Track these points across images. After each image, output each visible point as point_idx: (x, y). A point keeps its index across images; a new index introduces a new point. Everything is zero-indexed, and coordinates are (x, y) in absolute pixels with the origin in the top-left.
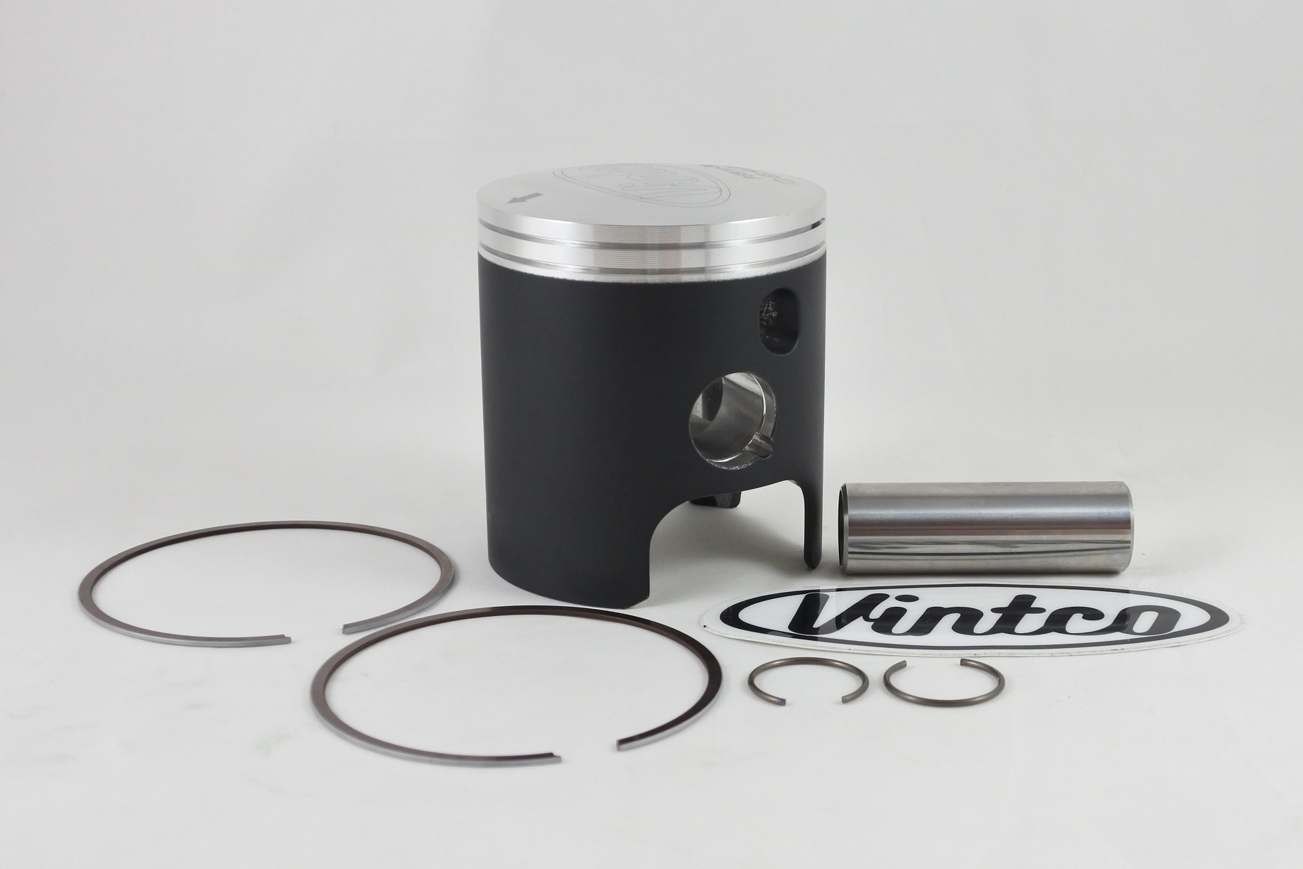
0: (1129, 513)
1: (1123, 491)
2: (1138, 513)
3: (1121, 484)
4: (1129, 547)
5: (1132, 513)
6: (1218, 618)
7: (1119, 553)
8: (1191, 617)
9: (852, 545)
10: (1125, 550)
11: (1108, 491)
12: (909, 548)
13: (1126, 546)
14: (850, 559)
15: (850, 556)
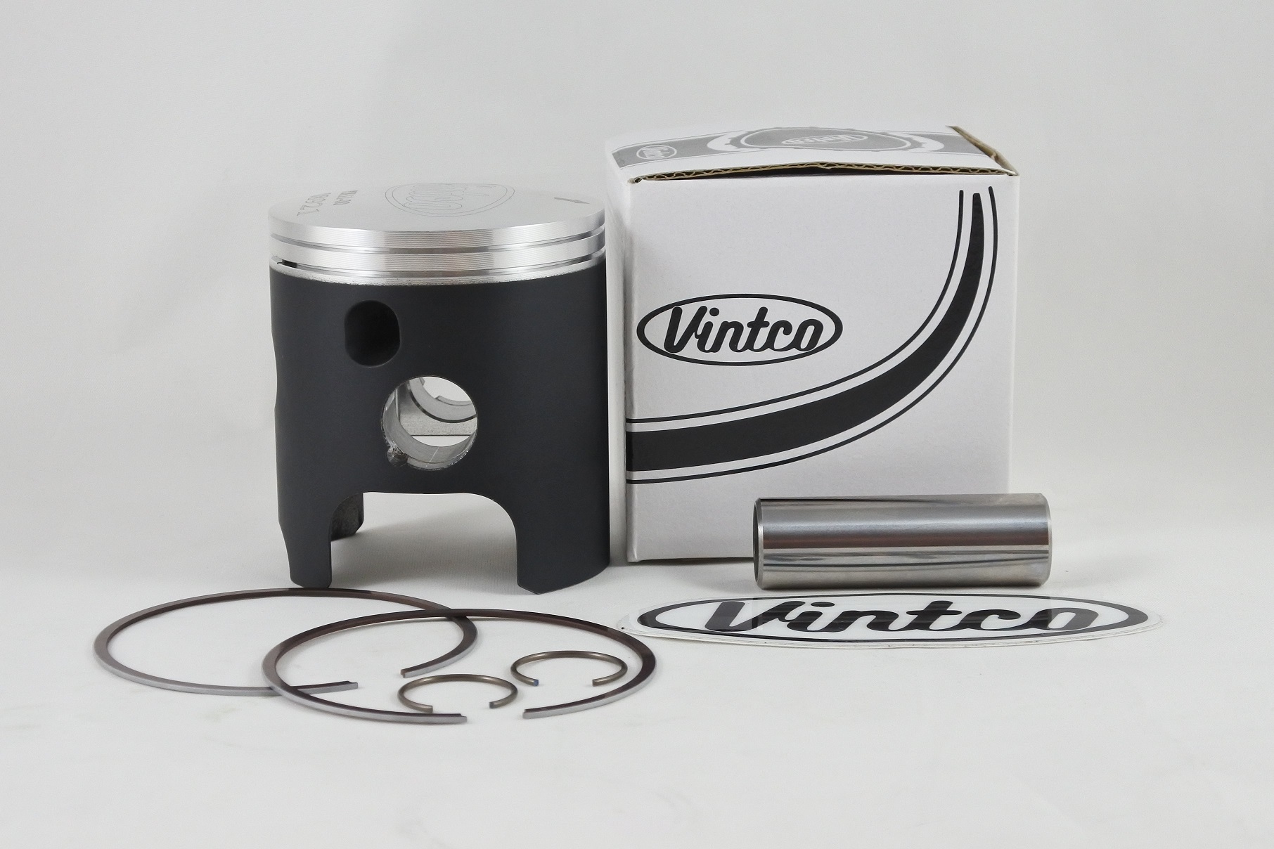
0: (1046, 524)
1: (1040, 501)
2: (1056, 524)
3: (1038, 495)
4: (1047, 557)
5: (1049, 523)
6: (1136, 617)
7: (1039, 563)
8: (1107, 616)
9: (766, 557)
10: (1044, 560)
11: (1026, 502)
12: (821, 559)
13: (1045, 557)
14: (765, 571)
15: (765, 568)
